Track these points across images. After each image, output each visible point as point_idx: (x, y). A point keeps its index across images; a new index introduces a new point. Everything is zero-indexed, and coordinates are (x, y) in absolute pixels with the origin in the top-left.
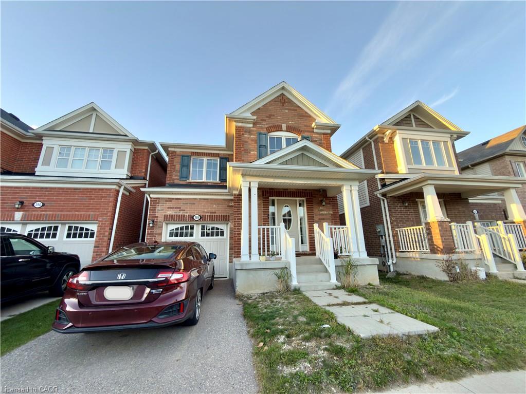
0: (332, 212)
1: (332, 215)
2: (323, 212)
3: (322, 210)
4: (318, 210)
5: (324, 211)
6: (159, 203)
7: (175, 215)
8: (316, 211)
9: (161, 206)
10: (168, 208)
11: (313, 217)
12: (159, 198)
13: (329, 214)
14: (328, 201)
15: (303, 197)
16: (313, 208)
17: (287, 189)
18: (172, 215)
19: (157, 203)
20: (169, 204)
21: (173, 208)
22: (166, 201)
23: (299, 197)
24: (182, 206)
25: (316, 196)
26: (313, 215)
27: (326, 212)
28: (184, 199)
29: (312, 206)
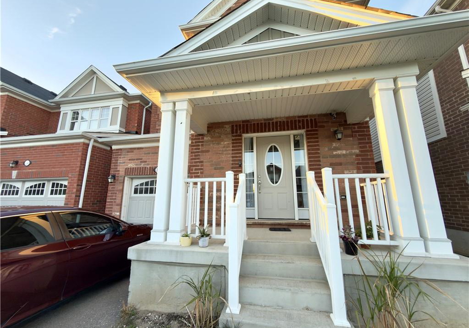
0: (357, 151)
1: (357, 155)
2: (339, 152)
3: (336, 149)
4: (330, 149)
5: (340, 149)
6: (120, 155)
7: (136, 168)
8: (324, 150)
9: (123, 158)
10: (130, 160)
11: (319, 161)
12: (121, 149)
13: (351, 154)
14: (349, 132)
15: (300, 128)
16: (318, 145)
17: (272, 119)
18: (133, 168)
19: (119, 155)
20: (131, 155)
21: (134, 160)
22: (128, 152)
23: (292, 129)
24: (143, 157)
25: (325, 124)
26: (319, 157)
27: (346, 150)
28: (146, 148)
29: (317, 142)
